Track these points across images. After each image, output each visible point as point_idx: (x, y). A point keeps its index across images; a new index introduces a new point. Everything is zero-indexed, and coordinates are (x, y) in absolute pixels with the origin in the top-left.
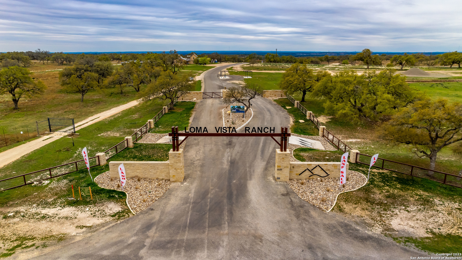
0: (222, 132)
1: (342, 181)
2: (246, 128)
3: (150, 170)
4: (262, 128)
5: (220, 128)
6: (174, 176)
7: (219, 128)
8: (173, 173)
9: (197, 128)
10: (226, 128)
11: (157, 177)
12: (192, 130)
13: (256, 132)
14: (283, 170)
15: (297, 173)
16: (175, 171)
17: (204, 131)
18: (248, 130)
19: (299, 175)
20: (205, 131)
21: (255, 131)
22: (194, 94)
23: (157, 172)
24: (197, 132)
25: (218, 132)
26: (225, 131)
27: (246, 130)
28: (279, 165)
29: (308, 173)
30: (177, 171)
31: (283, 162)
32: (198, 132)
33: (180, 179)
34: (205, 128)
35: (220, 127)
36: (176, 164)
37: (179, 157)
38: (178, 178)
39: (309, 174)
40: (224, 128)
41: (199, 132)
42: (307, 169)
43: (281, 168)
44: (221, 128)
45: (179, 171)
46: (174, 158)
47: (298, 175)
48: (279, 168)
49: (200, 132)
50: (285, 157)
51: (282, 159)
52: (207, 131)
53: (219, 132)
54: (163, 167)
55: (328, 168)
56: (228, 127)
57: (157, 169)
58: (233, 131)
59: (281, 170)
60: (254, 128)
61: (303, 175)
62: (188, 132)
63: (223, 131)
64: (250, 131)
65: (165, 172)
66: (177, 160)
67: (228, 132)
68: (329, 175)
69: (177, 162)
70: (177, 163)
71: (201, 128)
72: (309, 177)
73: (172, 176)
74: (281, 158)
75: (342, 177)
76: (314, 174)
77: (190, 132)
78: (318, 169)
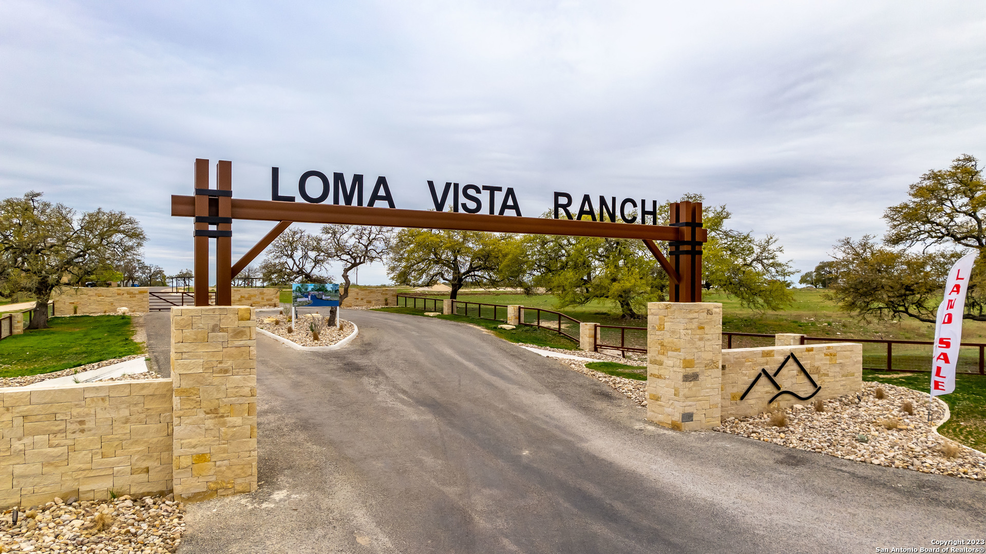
0: (461, 211)
1: (938, 379)
2: (557, 195)
3: (17, 445)
4: (614, 199)
5: (452, 188)
6: (201, 458)
7: (448, 185)
8: (194, 441)
9: (339, 177)
10: (478, 191)
11: (69, 485)
12: (314, 188)
13: (594, 218)
14: (701, 377)
15: (735, 390)
16: (209, 423)
17: (375, 197)
18: (565, 207)
19: (742, 398)
20: (382, 198)
21: (591, 212)
22: (119, 294)
23: (72, 449)
24: (336, 200)
25: (440, 206)
26: (472, 205)
27: (557, 206)
28: (689, 357)
29: (764, 389)
30: (224, 424)
31: (701, 344)
32: (342, 202)
33: (238, 476)
34: (382, 181)
35: (453, 182)
36: (217, 379)
37: (238, 333)
38: (229, 467)
39: (767, 392)
40: (471, 192)
41: (348, 199)
42: (764, 370)
43: (696, 370)
44: (456, 186)
45: (237, 420)
46: (205, 340)
47: (738, 401)
48: (690, 371)
49: (355, 203)
50: (706, 323)
51: (699, 332)
52: (388, 197)
53: (448, 208)
54: (125, 413)
55: (817, 364)
56: (485, 188)
57: (76, 427)
58: (505, 206)
59: (694, 377)
60: (587, 198)
61: (751, 399)
62: (292, 199)
63: (464, 206)
64: (574, 209)
65: (136, 442)
66: (231, 356)
67: (485, 211)
68: (820, 388)
69: (228, 364)
70: (226, 371)
71: (358, 179)
72: (771, 402)
73: (185, 462)
74: (695, 325)
75: (941, 363)
76: (783, 389)
77: (299, 200)
78: (791, 368)
